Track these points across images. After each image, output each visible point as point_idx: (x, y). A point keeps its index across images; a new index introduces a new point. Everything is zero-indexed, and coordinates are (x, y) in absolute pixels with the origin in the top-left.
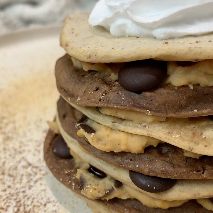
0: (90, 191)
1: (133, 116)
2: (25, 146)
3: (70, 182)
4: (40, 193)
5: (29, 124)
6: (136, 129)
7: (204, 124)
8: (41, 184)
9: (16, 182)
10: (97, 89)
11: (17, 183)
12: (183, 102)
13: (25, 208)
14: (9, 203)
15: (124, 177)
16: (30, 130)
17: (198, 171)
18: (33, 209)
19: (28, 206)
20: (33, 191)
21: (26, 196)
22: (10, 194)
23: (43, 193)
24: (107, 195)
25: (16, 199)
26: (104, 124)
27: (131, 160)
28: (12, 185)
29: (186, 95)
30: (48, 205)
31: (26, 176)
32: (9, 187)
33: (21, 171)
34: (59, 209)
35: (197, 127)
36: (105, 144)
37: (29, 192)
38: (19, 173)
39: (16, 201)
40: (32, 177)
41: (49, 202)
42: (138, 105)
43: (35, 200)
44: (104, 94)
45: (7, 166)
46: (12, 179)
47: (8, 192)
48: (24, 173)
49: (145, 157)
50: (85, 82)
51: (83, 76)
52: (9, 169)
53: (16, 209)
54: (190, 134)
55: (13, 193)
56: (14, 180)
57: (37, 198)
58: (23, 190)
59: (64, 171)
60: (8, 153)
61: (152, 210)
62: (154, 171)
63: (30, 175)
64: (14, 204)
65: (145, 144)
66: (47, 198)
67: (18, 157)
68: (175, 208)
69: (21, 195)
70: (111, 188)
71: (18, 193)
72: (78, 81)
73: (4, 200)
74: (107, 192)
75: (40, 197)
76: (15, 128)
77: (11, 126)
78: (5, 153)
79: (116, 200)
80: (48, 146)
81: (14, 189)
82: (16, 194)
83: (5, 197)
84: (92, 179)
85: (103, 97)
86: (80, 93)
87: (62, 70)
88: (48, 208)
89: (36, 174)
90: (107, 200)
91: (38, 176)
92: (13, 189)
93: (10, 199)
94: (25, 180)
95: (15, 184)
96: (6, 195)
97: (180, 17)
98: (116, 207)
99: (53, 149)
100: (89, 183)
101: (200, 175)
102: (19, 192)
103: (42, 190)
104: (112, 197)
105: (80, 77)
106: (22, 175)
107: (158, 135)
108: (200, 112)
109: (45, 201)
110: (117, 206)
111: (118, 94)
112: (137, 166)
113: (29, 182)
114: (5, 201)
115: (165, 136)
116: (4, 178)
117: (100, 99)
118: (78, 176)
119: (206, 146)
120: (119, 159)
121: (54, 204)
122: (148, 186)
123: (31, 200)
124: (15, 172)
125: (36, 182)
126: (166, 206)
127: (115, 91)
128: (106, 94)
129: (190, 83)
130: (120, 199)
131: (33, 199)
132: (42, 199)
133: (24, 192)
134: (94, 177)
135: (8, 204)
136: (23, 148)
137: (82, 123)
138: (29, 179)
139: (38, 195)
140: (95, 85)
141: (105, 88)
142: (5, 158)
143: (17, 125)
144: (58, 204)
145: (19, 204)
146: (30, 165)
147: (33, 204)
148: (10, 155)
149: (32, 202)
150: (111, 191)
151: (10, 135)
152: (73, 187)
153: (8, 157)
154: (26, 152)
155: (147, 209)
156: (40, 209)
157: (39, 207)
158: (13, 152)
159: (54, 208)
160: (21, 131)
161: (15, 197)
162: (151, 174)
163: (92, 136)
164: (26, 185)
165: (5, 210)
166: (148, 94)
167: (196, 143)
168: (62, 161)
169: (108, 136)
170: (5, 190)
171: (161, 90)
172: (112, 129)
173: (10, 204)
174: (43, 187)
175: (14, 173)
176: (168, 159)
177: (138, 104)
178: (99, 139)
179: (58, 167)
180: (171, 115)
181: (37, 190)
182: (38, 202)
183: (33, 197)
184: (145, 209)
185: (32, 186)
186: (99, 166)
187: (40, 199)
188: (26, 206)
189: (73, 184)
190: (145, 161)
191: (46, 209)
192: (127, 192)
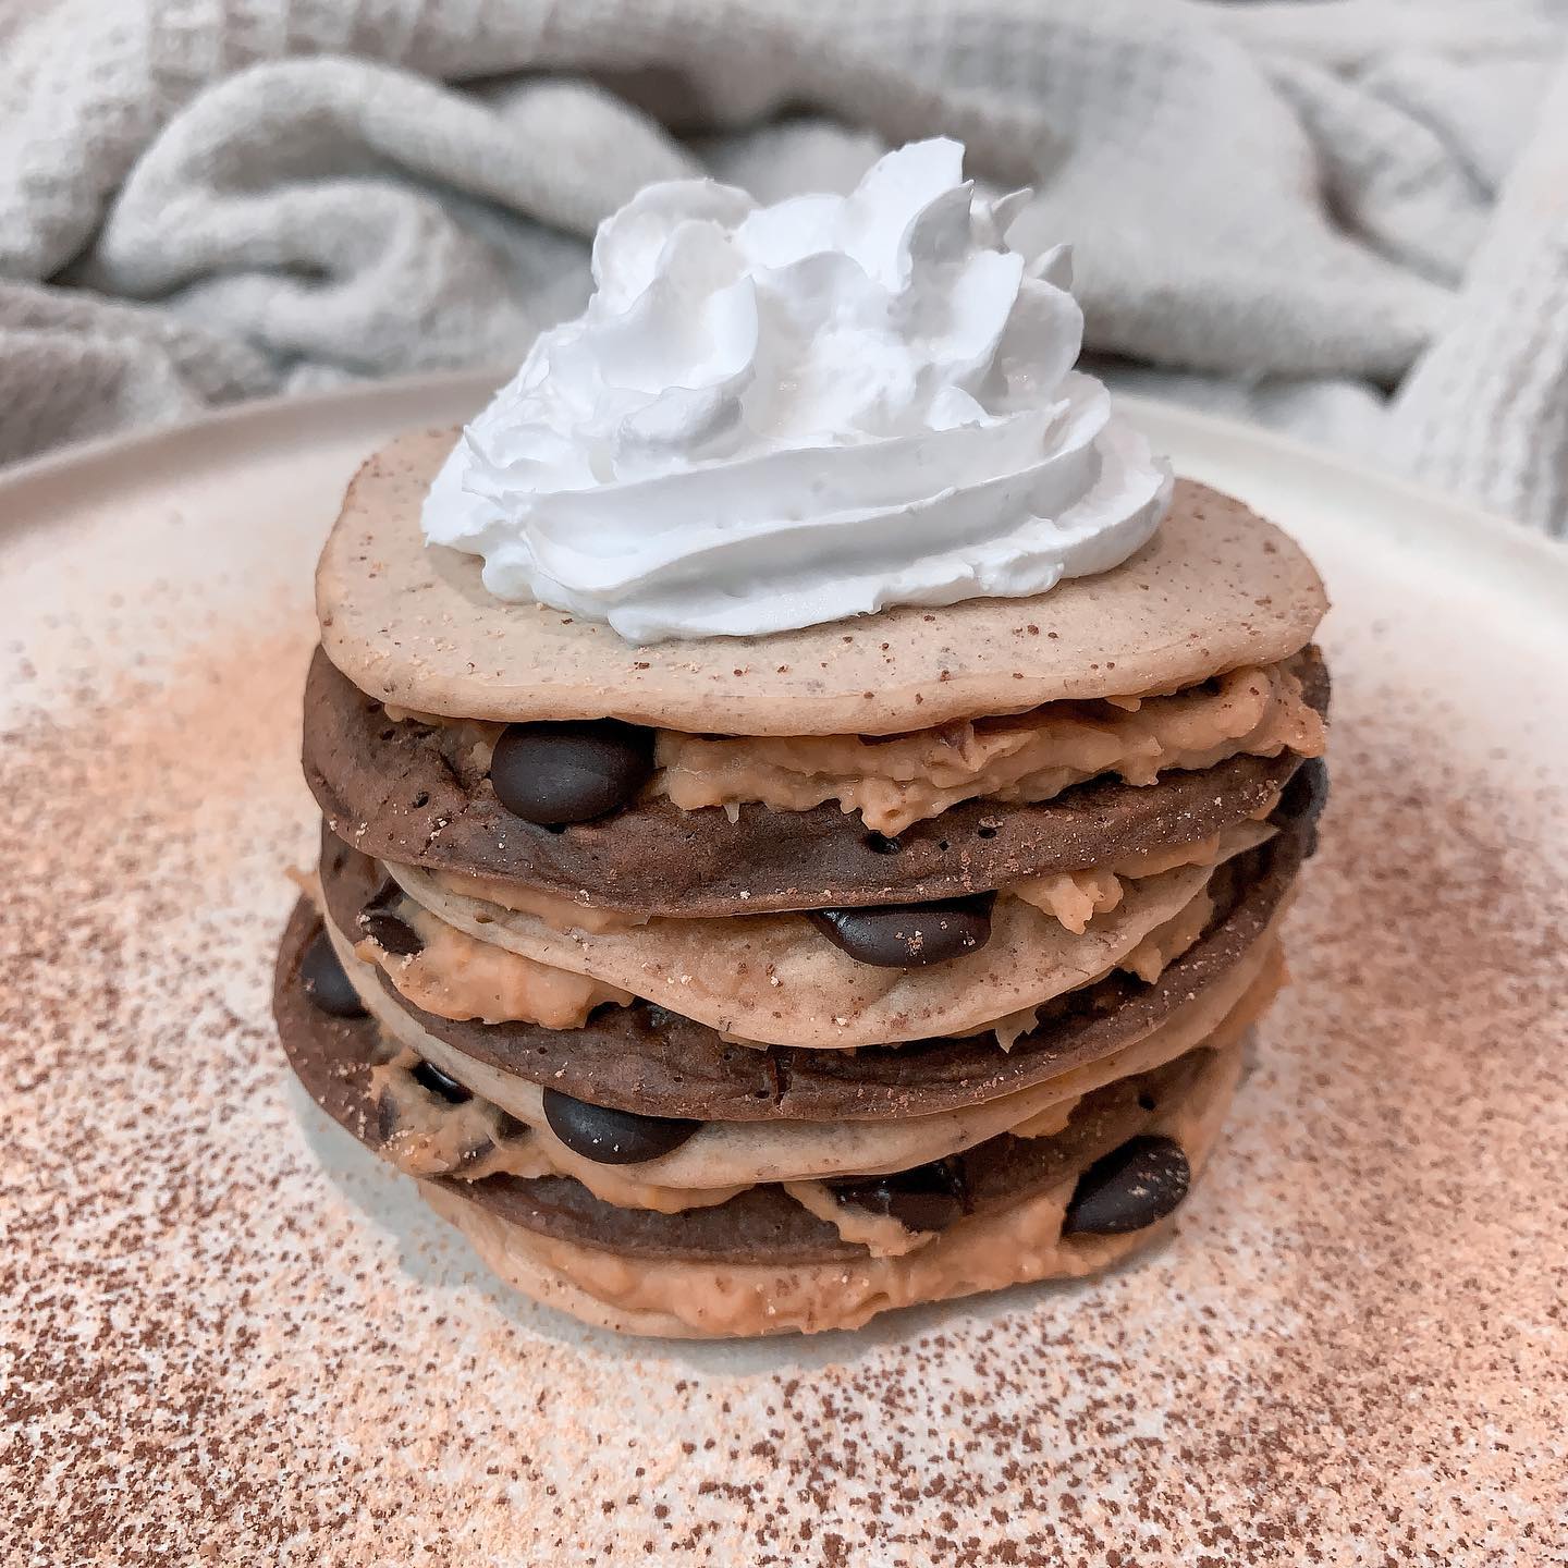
0: (407, 1152)
1: (540, 904)
2: (221, 943)
3: (351, 1109)
4: (262, 1136)
5: (247, 848)
6: (550, 950)
7: (781, 934)
8: (268, 1102)
9: (174, 1090)
10: (423, 802)
11: (181, 1095)
12: (704, 865)
13: (198, 1193)
14: (143, 1173)
15: (527, 1102)
16: (247, 876)
17: (762, 1095)
18: (231, 1197)
19: (211, 1185)
20: (236, 1127)
21: (208, 1146)
22: (148, 1137)
23: (271, 1135)
24: (467, 1164)
25: (170, 1159)
26: (453, 921)
27: (542, 1051)
28: (160, 1105)
29: (713, 839)
30: (284, 1184)
31: (217, 1067)
32: (148, 1110)
33: (201, 1047)
34: (323, 1198)
35: (756, 944)
36: (451, 996)
37: (219, 1133)
38: (189, 1056)
39: (167, 1166)
40: (236, 1073)
41: (289, 1173)
42: (551, 873)
43: (241, 1164)
44: (442, 824)
45: (148, 1025)
46: (160, 1077)
47: (140, 1132)
48: (209, 1056)
49: (591, 1042)
50: (387, 766)
51: (388, 736)
52: (155, 1039)
53: (165, 1198)
54: (732, 970)
55: (162, 1137)
56: (168, 1085)
57: (248, 1155)
58: (199, 1122)
59: (335, 1068)
60: (156, 971)
61: (627, 1215)
62: (613, 1093)
63: (233, 1064)
64: (162, 1178)
65: (586, 999)
66: (285, 1155)
67: (192, 989)
68: (705, 1210)
69: (191, 1142)
70: (482, 1140)
71: (179, 1138)
72: (366, 756)
73: (124, 1162)
74: (467, 1155)
75: (257, 1152)
76: (189, 866)
77: (175, 855)
78: (144, 973)
79: (501, 1182)
80: (290, 964)
81: (166, 1120)
82: (173, 1138)
83: (128, 1151)
84: (422, 1104)
85: (436, 834)
86: (370, 804)
87: (323, 698)
88: (284, 1194)
89: (254, 1060)
90: (470, 1181)
91: (259, 1071)
92: (160, 1121)
93: (147, 1158)
94: (210, 1083)
95: (170, 1100)
96: (134, 1141)
97: (693, 571)
98: (505, 1205)
99: (304, 982)
100: (407, 1119)
101: (767, 1108)
102: (184, 1132)
103: (269, 1126)
104: (486, 1170)
105: (378, 741)
106: (203, 1064)
107: (620, 975)
108: (759, 900)
109: (277, 1169)
110: (508, 1201)
111: (486, 827)
112: (559, 1074)
113: (223, 1091)
114: (128, 1167)
115: (644, 978)
116: (131, 1075)
117: (429, 842)
118: (373, 1092)
119: (777, 1015)
120: (503, 1044)
121: (308, 1179)
122: (596, 1141)
123: (224, 1161)
124: (173, 1050)
125: (251, 1091)
126: (672, 1206)
127: (478, 816)
128: (449, 821)
129: (732, 798)
130: (517, 1178)
131: (233, 1159)
132: (266, 1158)
133: (201, 1131)
134: (430, 1100)
135: (137, 1178)
136: (216, 952)
137: (378, 912)
138: (226, 1080)
139: (251, 1145)
140: (418, 782)
141: (448, 799)
142: (142, 990)
143: (199, 850)
144: (322, 1179)
145: (177, 1180)
146: (234, 1022)
147: (231, 1179)
148: (162, 982)
149: (229, 1171)
150: (484, 1149)
151: (168, 894)
152: (361, 1129)
153: (153, 989)
154: (224, 971)
155: (609, 1213)
156: (255, 1198)
157: (252, 1188)
158: (175, 967)
159: (307, 1196)
160: (211, 883)
161: (165, 1153)
162: (605, 1103)
163: (404, 965)
164: (212, 1105)
165: (126, 1199)
166: (584, 834)
167: (746, 1005)
168: (335, 1026)
169: (461, 966)
170: (131, 1125)
171: (632, 822)
172: (478, 942)
173: (146, 1179)
174: (273, 1115)
175: (168, 1053)
176: (662, 1052)
177: (550, 866)
178: (430, 978)
179: (318, 1049)
180: (663, 909)
181: (250, 1125)
182: (249, 1169)
183: (231, 1152)
184: (604, 1212)
185: (233, 1109)
186: (448, 1060)
187: (260, 1158)
188: (204, 1188)
189: (362, 1119)
190: (586, 1056)
191: (275, 1197)
192: (541, 1153)
